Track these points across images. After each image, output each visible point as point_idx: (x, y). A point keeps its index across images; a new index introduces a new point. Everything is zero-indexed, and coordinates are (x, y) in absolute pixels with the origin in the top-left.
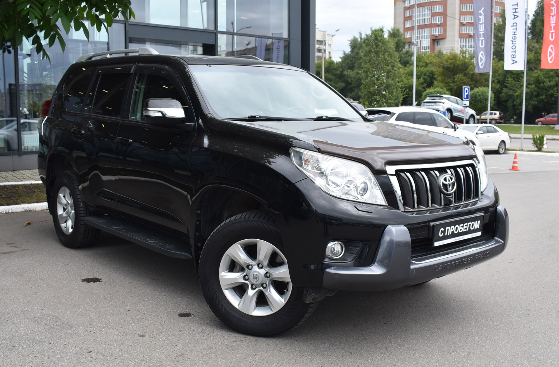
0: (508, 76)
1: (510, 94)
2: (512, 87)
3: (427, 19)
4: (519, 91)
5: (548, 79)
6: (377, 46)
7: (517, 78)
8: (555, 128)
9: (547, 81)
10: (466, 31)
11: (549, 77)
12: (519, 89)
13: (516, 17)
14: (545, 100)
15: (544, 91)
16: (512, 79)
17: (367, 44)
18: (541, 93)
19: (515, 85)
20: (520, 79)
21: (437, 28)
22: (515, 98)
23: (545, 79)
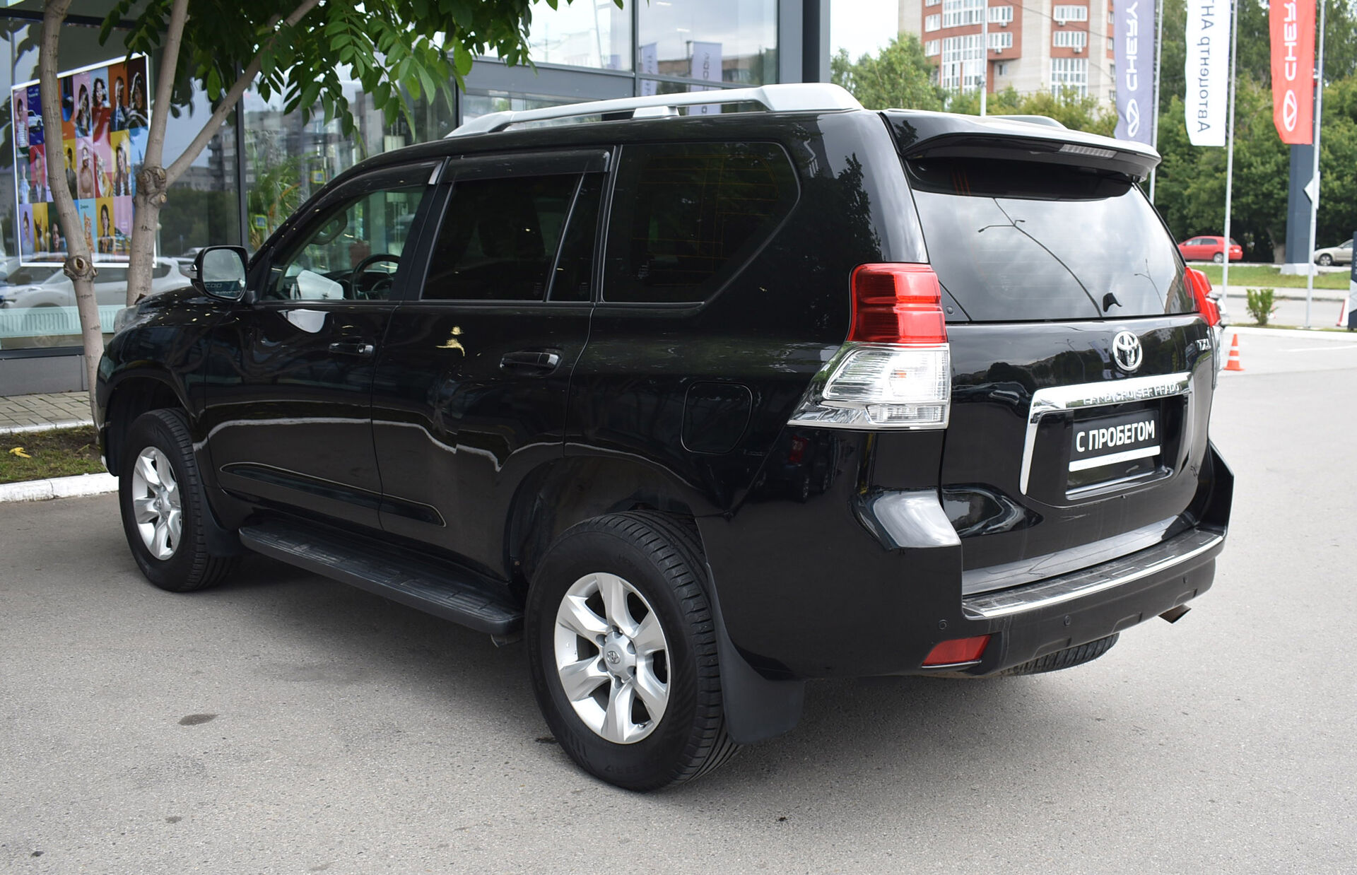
0: (1168, 150)
1: (1174, 193)
2: (1177, 176)
3: (977, 12)
4: (1193, 186)
5: (1259, 159)
6: (894, 84)
7: (1189, 154)
8: (1282, 272)
9: (1257, 162)
10: (1067, 43)
11: (1262, 154)
12: (1195, 180)
13: (1207, 25)
14: (1254, 207)
15: (1251, 185)
16: (1178, 158)
17: (873, 82)
18: (1243, 191)
19: (1184, 170)
20: (1195, 157)
21: (1000, 35)
22: (1186, 201)
23: (1253, 159)
